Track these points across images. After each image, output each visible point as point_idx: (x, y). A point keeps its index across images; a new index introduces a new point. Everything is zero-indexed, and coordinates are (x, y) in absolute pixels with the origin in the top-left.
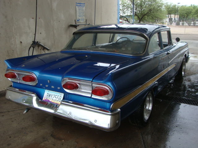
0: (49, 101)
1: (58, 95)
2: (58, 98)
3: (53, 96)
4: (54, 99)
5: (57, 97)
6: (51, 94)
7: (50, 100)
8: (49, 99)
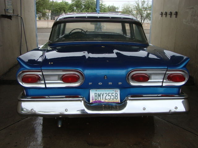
0: (100, 102)
1: (111, 92)
2: (112, 96)
3: (105, 95)
4: (108, 97)
5: (110, 94)
6: (101, 92)
7: (102, 101)
8: (99, 100)
